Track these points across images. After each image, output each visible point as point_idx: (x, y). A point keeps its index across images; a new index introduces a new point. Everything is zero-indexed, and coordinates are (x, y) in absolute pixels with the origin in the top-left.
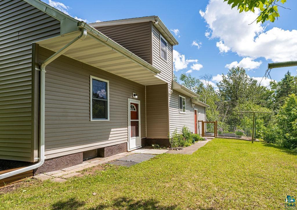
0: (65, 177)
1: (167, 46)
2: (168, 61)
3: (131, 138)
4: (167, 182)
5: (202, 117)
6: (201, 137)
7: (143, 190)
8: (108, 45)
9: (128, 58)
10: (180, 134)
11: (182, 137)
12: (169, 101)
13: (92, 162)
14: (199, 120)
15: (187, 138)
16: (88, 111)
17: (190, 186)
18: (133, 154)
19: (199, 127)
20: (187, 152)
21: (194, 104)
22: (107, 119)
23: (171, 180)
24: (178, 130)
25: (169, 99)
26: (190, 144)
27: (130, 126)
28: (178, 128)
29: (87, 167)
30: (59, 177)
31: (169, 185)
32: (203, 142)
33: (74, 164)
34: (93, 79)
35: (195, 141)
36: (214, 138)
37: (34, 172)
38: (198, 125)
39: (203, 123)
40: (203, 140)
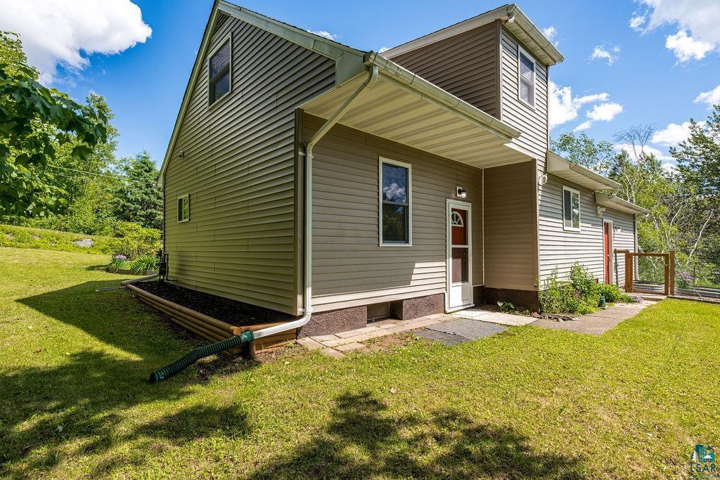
0: (341, 348)
1: (535, 70)
2: (536, 106)
3: (454, 285)
4: (543, 396)
5: (624, 240)
6: (622, 293)
7: (489, 403)
8: (414, 90)
9: (452, 112)
10: (565, 282)
11: (571, 289)
12: (539, 203)
13: (382, 327)
14: (618, 249)
15: (584, 292)
16: (375, 227)
17: (605, 417)
18: (458, 319)
19: (616, 266)
20: (588, 329)
21: (603, 206)
22: (407, 242)
23: (553, 392)
24: (560, 271)
25: (539, 198)
26: (593, 309)
27: (451, 259)
28: (559, 266)
29: (374, 335)
30: (332, 348)
31: (548, 404)
32: (630, 306)
33: (355, 327)
34: (384, 164)
35: (607, 301)
36: (663, 297)
37: (297, 333)
38: (614, 261)
39: (629, 256)
40: (630, 301)
